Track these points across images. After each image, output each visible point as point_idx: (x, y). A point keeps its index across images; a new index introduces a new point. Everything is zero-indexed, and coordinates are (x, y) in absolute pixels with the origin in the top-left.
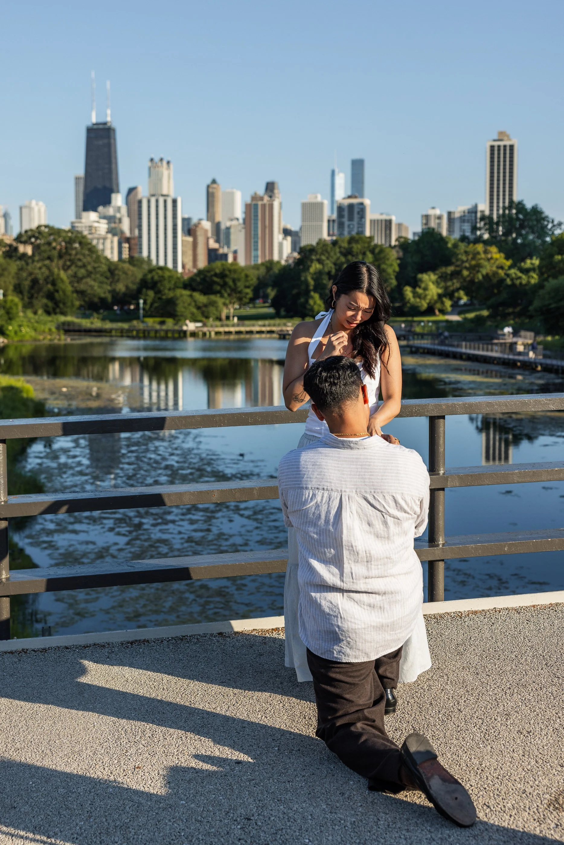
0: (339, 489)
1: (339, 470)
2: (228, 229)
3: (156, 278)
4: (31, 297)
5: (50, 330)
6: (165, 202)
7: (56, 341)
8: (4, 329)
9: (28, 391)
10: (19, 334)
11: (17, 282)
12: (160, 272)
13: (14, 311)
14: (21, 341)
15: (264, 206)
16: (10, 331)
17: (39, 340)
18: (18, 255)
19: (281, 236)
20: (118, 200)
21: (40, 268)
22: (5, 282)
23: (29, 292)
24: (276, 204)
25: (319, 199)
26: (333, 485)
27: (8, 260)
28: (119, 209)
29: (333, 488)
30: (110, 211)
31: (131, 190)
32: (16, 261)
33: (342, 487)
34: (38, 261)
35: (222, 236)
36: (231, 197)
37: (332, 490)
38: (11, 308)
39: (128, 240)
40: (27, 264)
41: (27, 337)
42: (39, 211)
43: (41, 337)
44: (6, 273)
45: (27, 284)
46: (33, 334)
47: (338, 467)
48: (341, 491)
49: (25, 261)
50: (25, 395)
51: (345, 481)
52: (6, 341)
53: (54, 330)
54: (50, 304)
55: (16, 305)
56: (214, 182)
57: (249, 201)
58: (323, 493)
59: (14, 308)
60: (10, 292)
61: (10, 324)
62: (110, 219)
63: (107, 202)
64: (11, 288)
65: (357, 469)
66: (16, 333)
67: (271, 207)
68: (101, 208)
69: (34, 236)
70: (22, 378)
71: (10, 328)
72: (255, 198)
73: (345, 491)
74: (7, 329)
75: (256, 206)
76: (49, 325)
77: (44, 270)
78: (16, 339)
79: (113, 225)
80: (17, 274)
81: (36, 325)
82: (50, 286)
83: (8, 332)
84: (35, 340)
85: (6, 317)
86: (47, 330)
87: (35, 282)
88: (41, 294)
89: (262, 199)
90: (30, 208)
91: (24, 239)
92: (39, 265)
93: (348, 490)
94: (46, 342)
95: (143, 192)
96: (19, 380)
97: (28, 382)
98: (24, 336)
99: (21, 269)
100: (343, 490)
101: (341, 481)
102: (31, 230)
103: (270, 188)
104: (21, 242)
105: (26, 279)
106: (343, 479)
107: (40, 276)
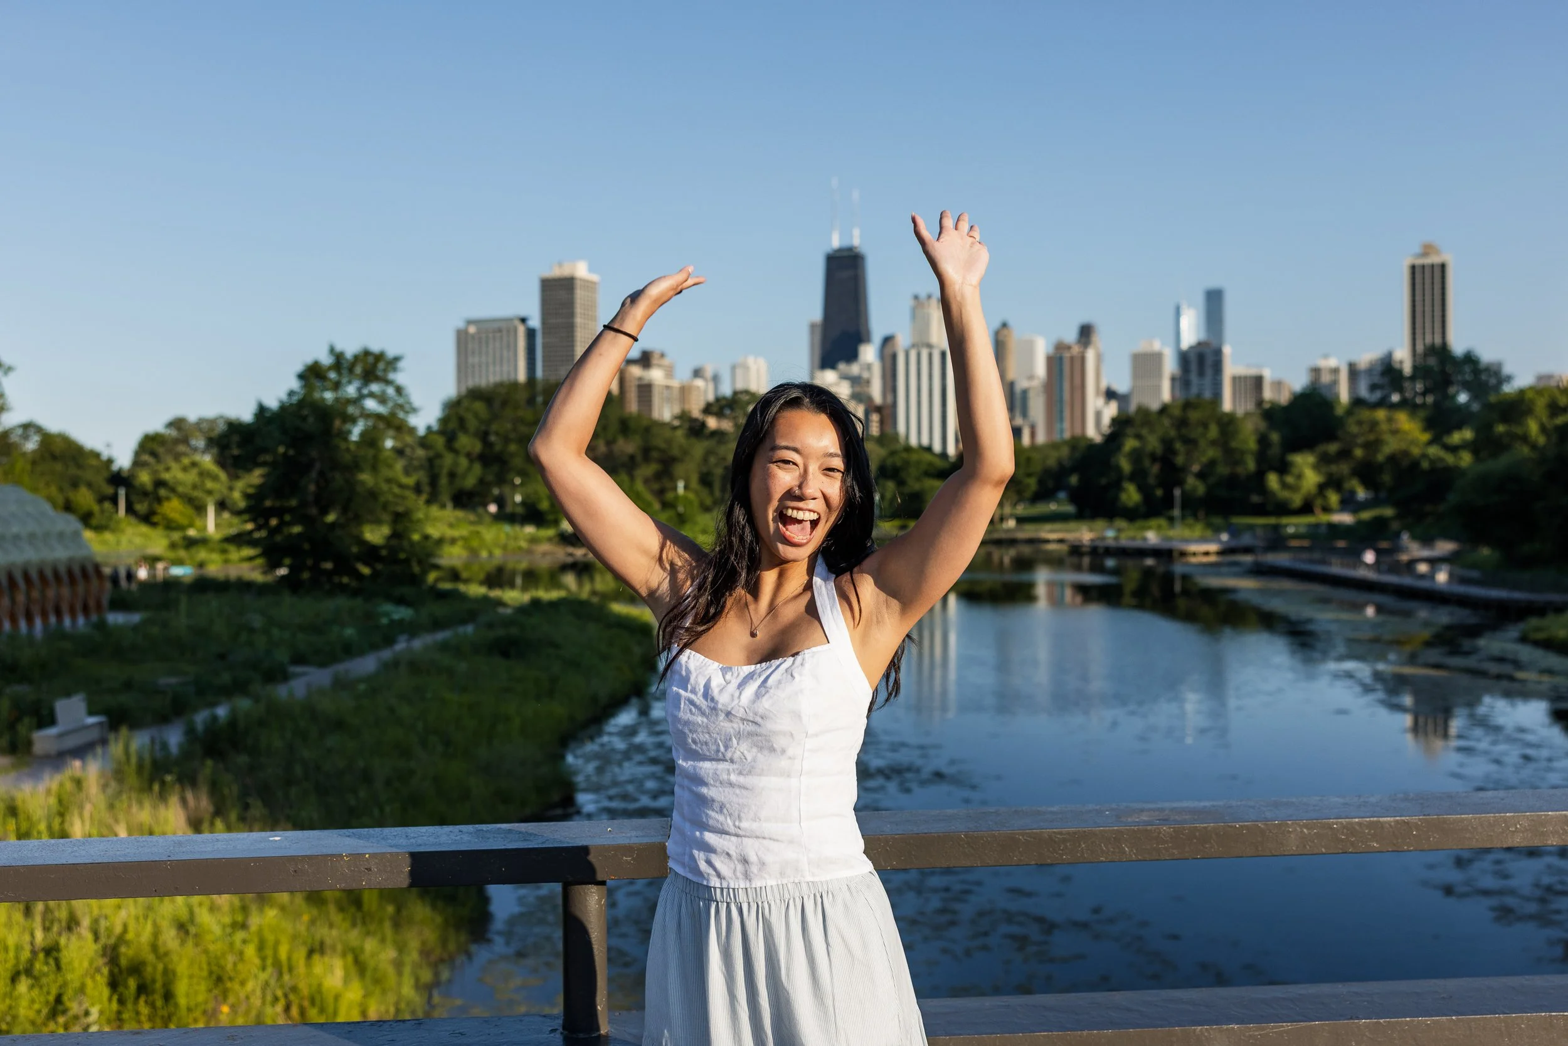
2: (1025, 392)
3: (899, 464)
6: (930, 356)
11: (703, 470)
12: (905, 455)
13: (690, 510)
15: (1072, 358)
18: (706, 431)
19: (1100, 402)
20: (869, 353)
22: (687, 470)
24: (1090, 355)
25: (1157, 346)
27: (692, 439)
28: (869, 367)
30: (855, 369)
31: (888, 340)
32: (702, 440)
35: (1018, 403)
36: (1029, 347)
39: (879, 409)
40: (718, 444)
42: (758, 371)
44: (688, 458)
45: (716, 473)
49: (715, 440)
56: (1004, 325)
57: (1051, 350)
60: (694, 484)
62: (855, 381)
63: (852, 356)
64: (696, 478)
67: (1083, 359)
68: (842, 366)
69: (728, 405)
72: (1061, 347)
75: (1061, 359)
79: (858, 389)
80: (705, 460)
89: (1069, 348)
90: (746, 368)
91: (713, 409)
95: (903, 341)
99: (708, 453)
103: (1086, 332)
104: (710, 414)
105: (716, 467)
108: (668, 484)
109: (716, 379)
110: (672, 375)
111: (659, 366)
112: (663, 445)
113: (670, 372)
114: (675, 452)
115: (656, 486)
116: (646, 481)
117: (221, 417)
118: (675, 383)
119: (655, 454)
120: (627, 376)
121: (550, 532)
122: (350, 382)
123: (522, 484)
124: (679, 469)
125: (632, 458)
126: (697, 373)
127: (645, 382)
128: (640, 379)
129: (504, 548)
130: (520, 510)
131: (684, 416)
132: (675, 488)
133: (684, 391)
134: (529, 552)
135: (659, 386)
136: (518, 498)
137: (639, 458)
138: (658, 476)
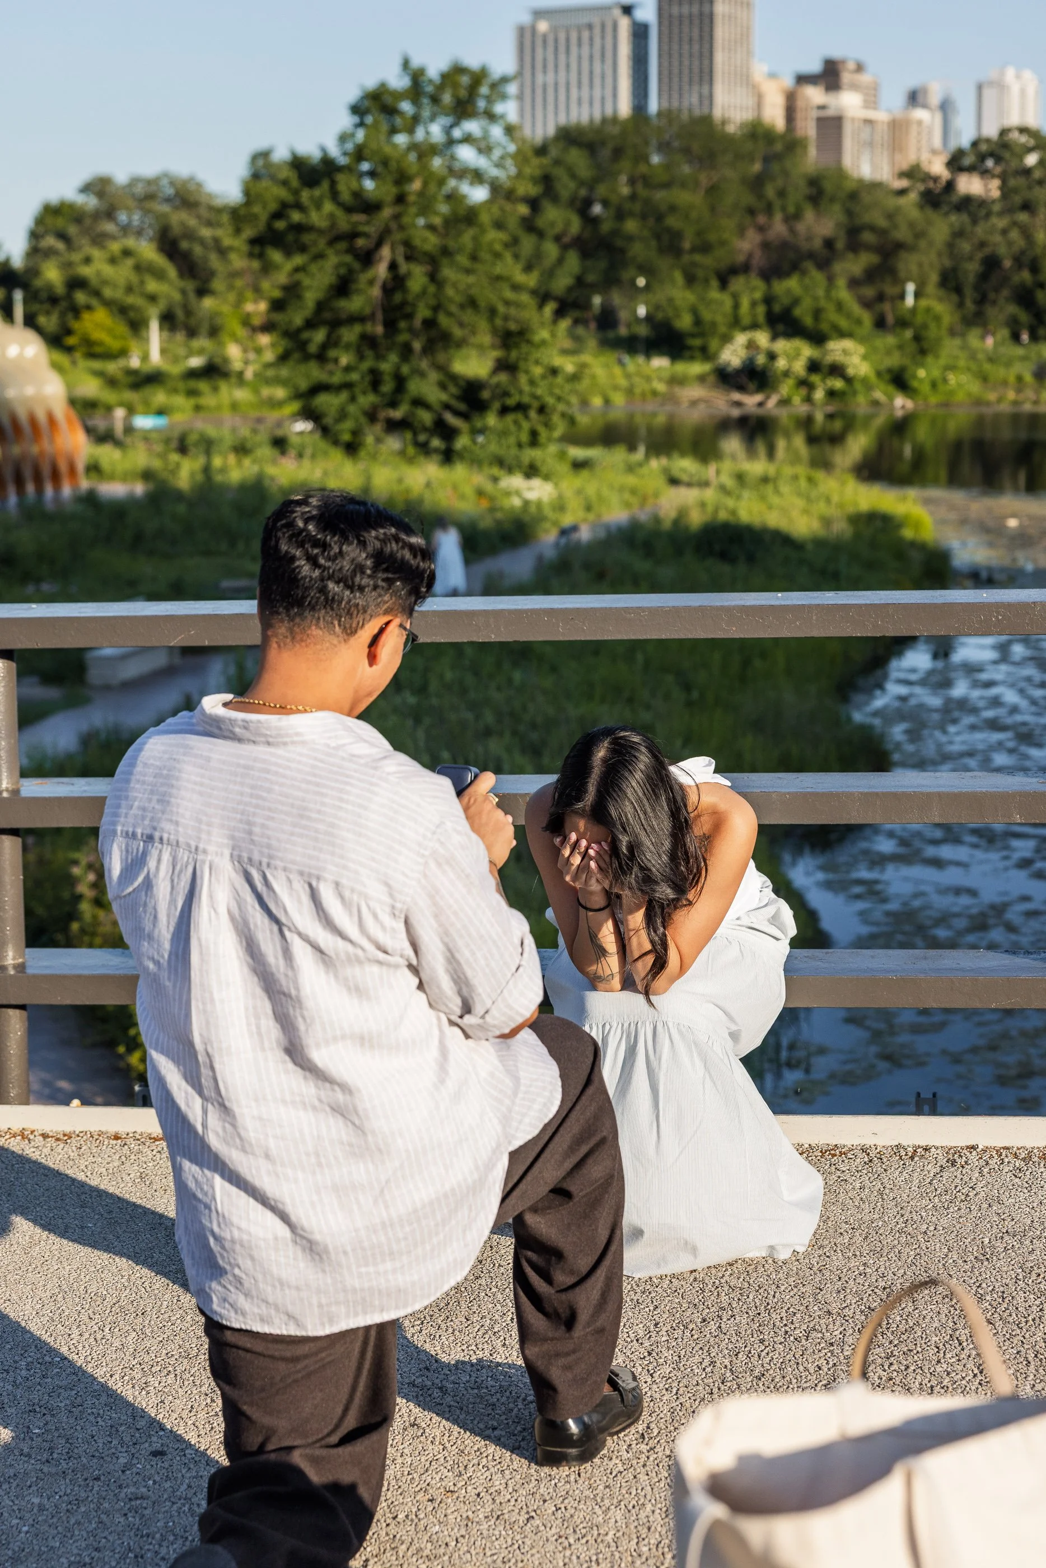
0: (193, 844)
1: (201, 794)
4: (982, 300)
5: (1020, 379)
7: (1028, 407)
8: (907, 376)
9: (917, 525)
10: (941, 387)
11: (947, 263)
13: (932, 332)
14: (946, 405)
16: (921, 381)
17: (988, 404)
18: (954, 199)
21: (1004, 232)
22: (920, 265)
23: (976, 288)
26: (180, 829)
27: (929, 211)
29: (181, 839)
32: (946, 214)
33: (199, 838)
34: (1001, 214)
37: (177, 842)
38: (925, 326)
40: (975, 222)
41: (960, 396)
42: (1023, 92)
43: (992, 396)
44: (923, 244)
45: (972, 268)
46: (975, 387)
47: (202, 784)
48: (197, 848)
49: (970, 214)
50: (908, 533)
51: (209, 824)
52: (910, 404)
53: (1028, 378)
54: (1024, 317)
55: (937, 319)
58: (161, 851)
59: (933, 326)
60: (931, 288)
61: (922, 365)
64: (934, 278)
65: (242, 794)
66: (934, 385)
69: (992, 154)
70: (912, 493)
71: (922, 373)
73: (205, 852)
74: (914, 376)
76: (1017, 368)
77: (1014, 235)
78: (933, 400)
80: (950, 246)
81: (987, 367)
82: (1026, 275)
83: (915, 384)
84: (978, 402)
85: (912, 347)
86: (1012, 379)
87: (991, 263)
88: (1005, 292)
90: (1001, 86)
91: (967, 161)
92: (1001, 223)
93: (211, 848)
94: (1005, 408)
96: (904, 499)
97: (927, 502)
98: (952, 393)
99: (959, 234)
100: (201, 846)
101: (200, 821)
102: (988, 141)
104: (961, 169)
105: (971, 259)
106: (204, 818)
107: (1002, 250)
108: (890, 290)
109: (946, 107)
110: (875, 103)
111: (855, 87)
112: (882, 222)
113: (872, 97)
114: (902, 234)
115: (869, 292)
116: (854, 283)
117: (166, 175)
118: (881, 116)
119: (868, 237)
120: (800, 104)
121: (697, 368)
122: (433, 118)
123: (648, 287)
124: (908, 263)
125: (829, 243)
126: (914, 98)
127: (830, 112)
128: (822, 107)
129: (630, 392)
130: (643, 331)
131: (913, 173)
132: (902, 296)
133: (897, 128)
134: (670, 398)
135: (853, 119)
136: (642, 311)
137: (840, 245)
138: (871, 275)
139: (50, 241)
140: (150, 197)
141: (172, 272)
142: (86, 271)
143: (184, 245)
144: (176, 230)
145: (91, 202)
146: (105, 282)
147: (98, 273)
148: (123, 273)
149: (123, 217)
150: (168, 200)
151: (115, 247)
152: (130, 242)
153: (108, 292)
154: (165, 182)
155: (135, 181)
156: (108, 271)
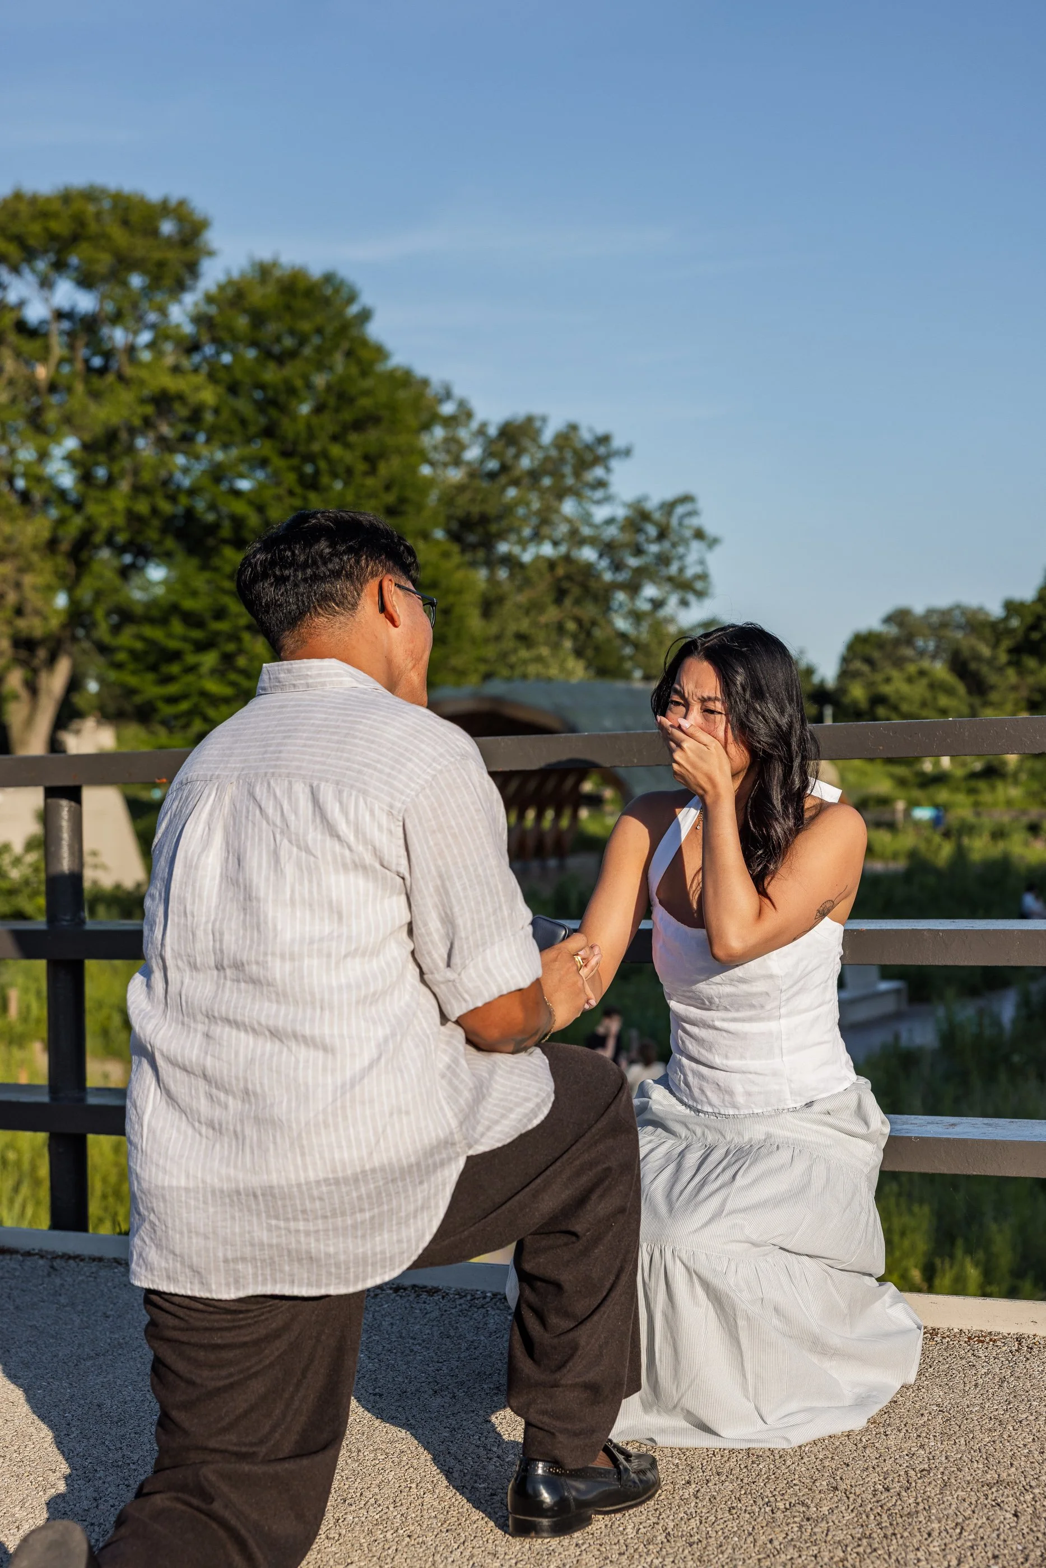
26: (205, 766)
29: (201, 774)
33: (218, 768)
37: (198, 777)
48: (212, 776)
51: (230, 755)
73: (218, 777)
93: (224, 774)
100: (217, 774)
101: (224, 755)
106: (228, 752)
139: (858, 665)
140: (944, 625)
141: (961, 689)
142: (887, 689)
143: (973, 666)
144: (966, 653)
145: (893, 631)
146: (903, 698)
147: (897, 692)
148: (918, 690)
149: (920, 643)
150: (959, 627)
151: (912, 668)
152: (926, 664)
153: (905, 707)
154: (957, 612)
155: (930, 612)
156: (905, 688)
